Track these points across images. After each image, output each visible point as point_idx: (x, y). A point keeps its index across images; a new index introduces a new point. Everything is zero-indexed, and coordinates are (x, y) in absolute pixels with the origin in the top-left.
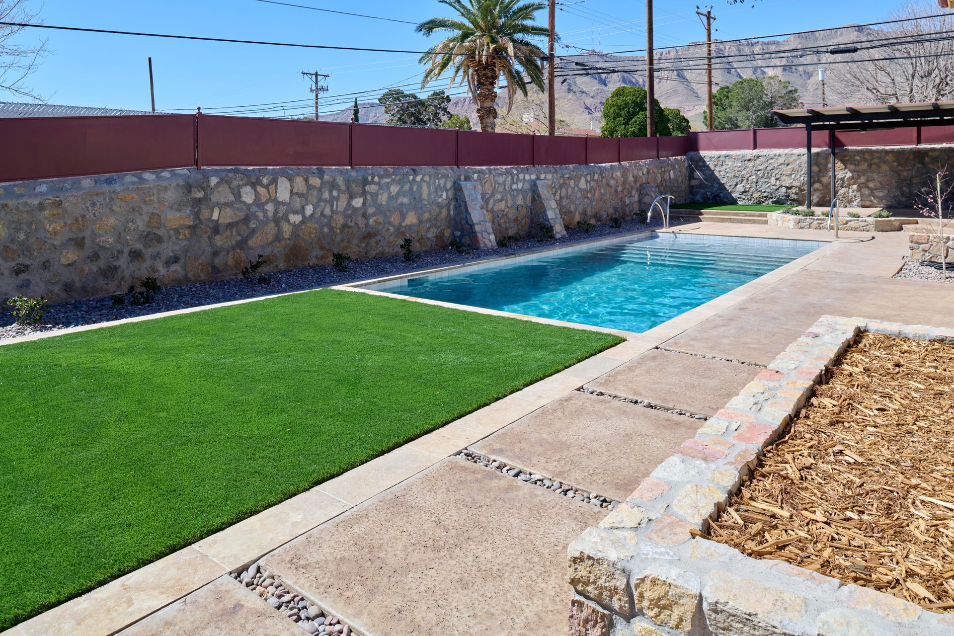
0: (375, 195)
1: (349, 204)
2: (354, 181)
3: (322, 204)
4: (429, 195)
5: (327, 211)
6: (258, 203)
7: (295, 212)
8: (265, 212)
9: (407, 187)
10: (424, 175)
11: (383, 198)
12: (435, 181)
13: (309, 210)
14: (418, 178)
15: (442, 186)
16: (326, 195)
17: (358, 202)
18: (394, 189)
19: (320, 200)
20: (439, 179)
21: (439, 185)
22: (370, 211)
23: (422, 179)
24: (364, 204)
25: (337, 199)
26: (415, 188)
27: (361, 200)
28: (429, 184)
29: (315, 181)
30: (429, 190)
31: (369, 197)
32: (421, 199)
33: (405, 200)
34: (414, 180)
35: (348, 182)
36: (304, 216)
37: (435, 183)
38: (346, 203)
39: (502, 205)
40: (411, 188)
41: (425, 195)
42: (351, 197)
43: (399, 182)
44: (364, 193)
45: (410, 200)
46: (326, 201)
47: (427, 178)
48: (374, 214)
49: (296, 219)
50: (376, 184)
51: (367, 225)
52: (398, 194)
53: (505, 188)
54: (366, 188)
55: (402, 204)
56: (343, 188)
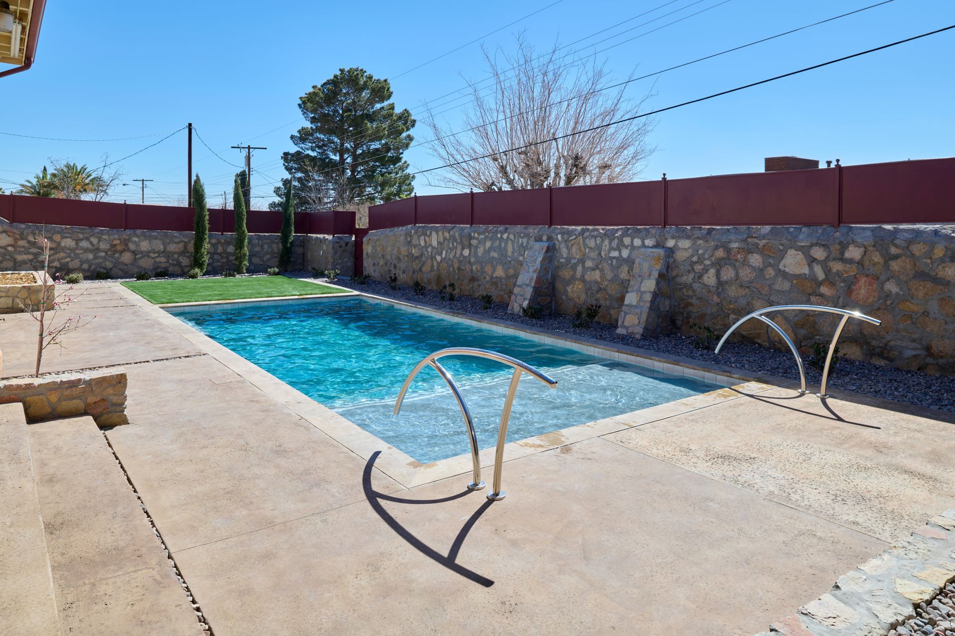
0: (477, 247)
1: (461, 254)
2: (464, 236)
3: (449, 251)
4: (513, 253)
5: (452, 256)
6: (426, 247)
8: (428, 252)
9: (497, 243)
10: (509, 234)
11: (480, 251)
12: (518, 240)
13: (444, 254)
14: (505, 236)
15: (525, 245)
17: (466, 252)
18: (488, 244)
20: (522, 238)
21: (522, 243)
22: (473, 260)
23: (508, 237)
24: (470, 254)
25: (457, 248)
26: (503, 244)
27: (468, 251)
28: (513, 242)
29: (447, 235)
30: (513, 248)
31: (473, 249)
32: (506, 256)
33: (495, 255)
34: (501, 237)
35: (460, 236)
37: (518, 242)
38: (460, 252)
39: (597, 275)
40: (500, 245)
41: (509, 254)
42: (463, 249)
43: (491, 239)
44: (470, 246)
45: (499, 255)
46: (451, 249)
47: (512, 237)
48: (475, 263)
49: (439, 258)
50: (477, 239)
51: (472, 270)
52: (490, 249)
53: (600, 254)
54: (472, 242)
55: (493, 257)
56: (459, 240)
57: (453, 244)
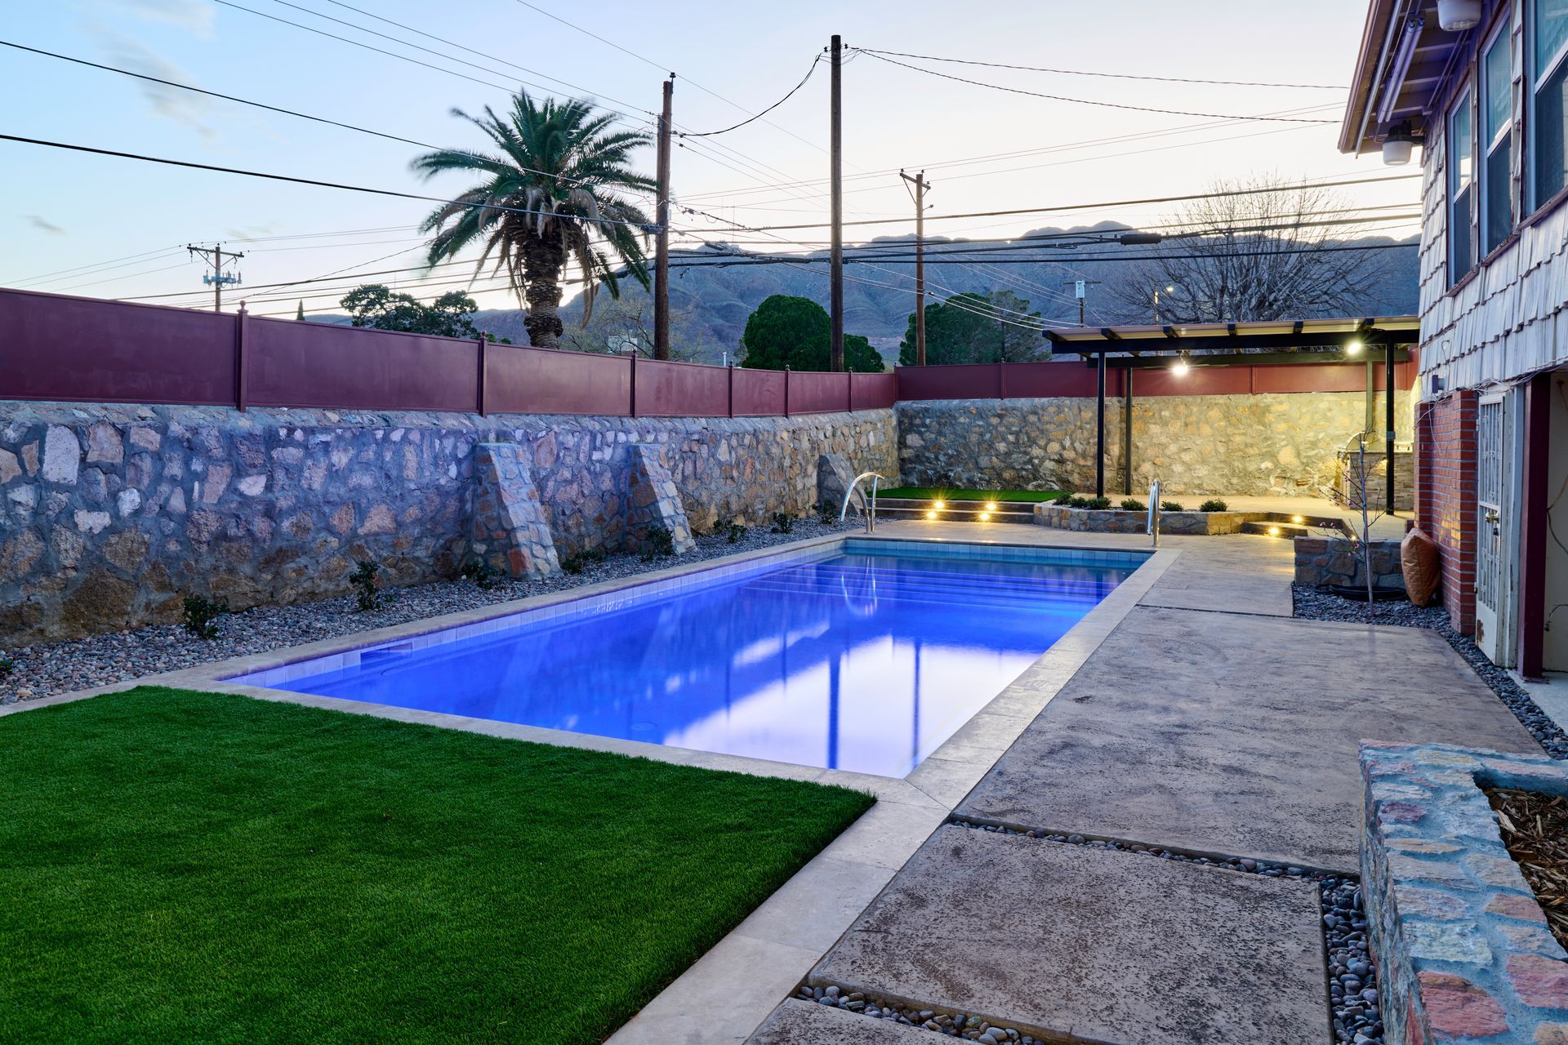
0: (296, 470)
1: (232, 489)
3: (164, 488)
4: (420, 469)
5: (177, 503)
7: (94, 506)
9: (370, 454)
10: (409, 430)
11: (315, 477)
13: (130, 500)
14: (397, 435)
16: (175, 469)
17: (253, 486)
18: (340, 458)
19: (158, 478)
20: (441, 438)
21: (443, 449)
22: (285, 503)
23: (405, 438)
24: (269, 488)
25: (202, 478)
26: (388, 456)
27: (262, 481)
28: (418, 448)
29: (147, 437)
30: (421, 460)
31: (280, 475)
32: (401, 479)
33: (367, 481)
34: (386, 438)
35: (229, 439)
36: (116, 515)
37: (432, 445)
38: (223, 486)
39: (572, 491)
40: (379, 455)
41: (410, 472)
42: (239, 472)
43: (352, 443)
44: (269, 469)
45: (376, 481)
46: (173, 480)
47: (415, 436)
48: (292, 511)
49: (93, 521)
50: (297, 445)
51: (275, 533)
52: (350, 469)
53: (578, 459)
54: (275, 454)
55: (358, 489)
56: (218, 452)
57: (187, 463)
